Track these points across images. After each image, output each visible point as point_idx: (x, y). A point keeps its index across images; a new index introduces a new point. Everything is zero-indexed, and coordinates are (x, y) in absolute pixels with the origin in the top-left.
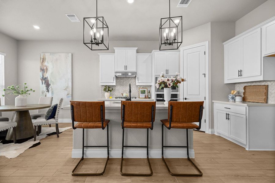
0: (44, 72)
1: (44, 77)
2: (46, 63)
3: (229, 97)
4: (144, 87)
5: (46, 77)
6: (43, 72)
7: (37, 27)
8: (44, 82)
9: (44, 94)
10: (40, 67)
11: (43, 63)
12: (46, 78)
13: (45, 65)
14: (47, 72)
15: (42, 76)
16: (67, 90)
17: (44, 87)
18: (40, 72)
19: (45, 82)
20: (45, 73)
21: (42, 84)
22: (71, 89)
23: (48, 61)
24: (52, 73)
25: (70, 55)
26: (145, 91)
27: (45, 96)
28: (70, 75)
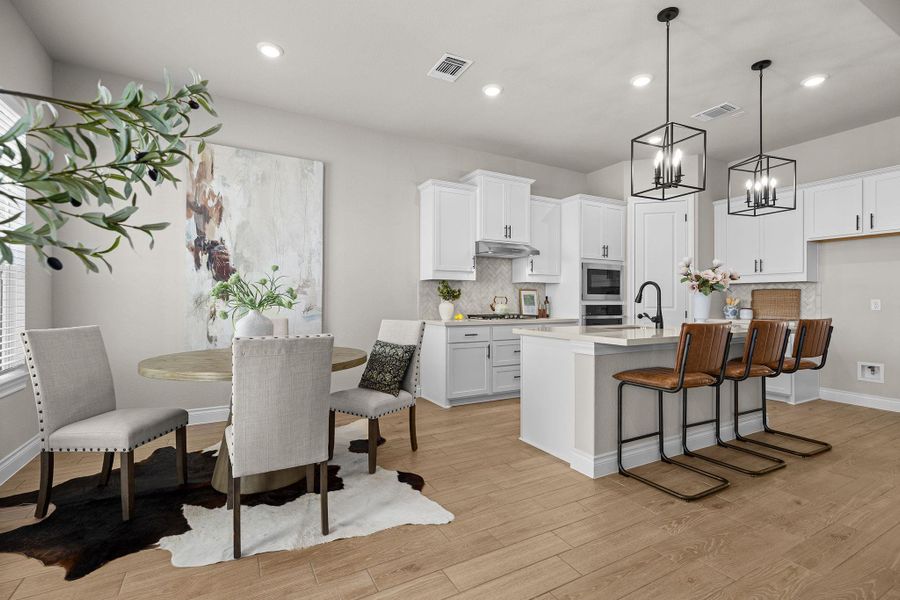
0: (207, 219)
1: (208, 238)
2: (215, 186)
3: (727, 311)
4: (531, 287)
5: (217, 239)
6: (201, 220)
7: (270, 52)
8: (204, 258)
9: (207, 308)
10: (188, 196)
11: (203, 182)
12: (214, 244)
13: (211, 193)
14: (220, 220)
15: (195, 236)
16: (305, 293)
17: (204, 281)
18: (189, 216)
19: (211, 260)
20: (212, 222)
21: (198, 265)
22: (319, 289)
23: (224, 179)
24: (242, 227)
25: (318, 167)
26: (532, 297)
27: (207, 315)
28: (317, 238)
